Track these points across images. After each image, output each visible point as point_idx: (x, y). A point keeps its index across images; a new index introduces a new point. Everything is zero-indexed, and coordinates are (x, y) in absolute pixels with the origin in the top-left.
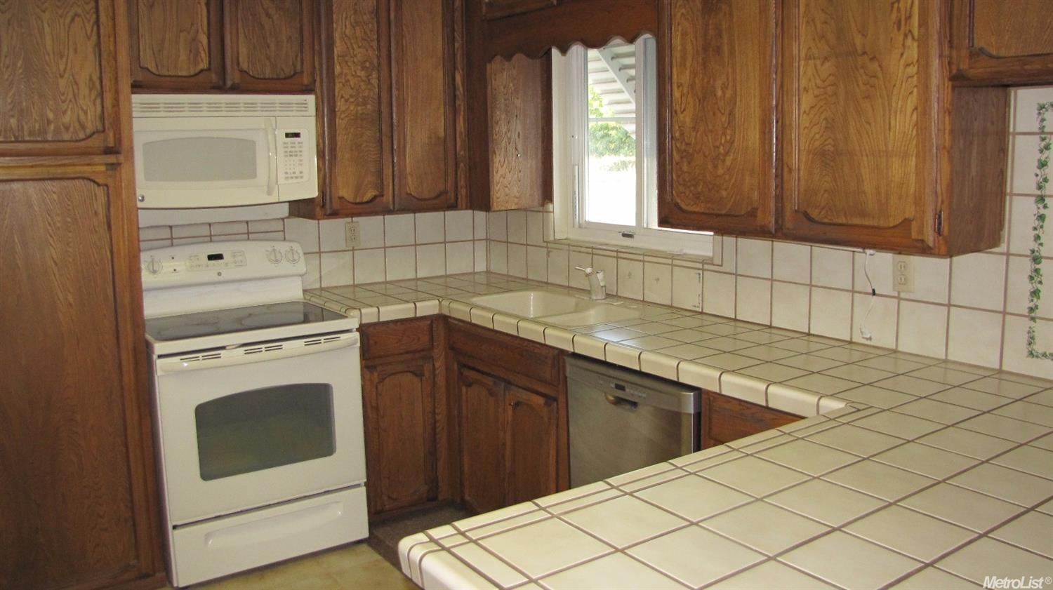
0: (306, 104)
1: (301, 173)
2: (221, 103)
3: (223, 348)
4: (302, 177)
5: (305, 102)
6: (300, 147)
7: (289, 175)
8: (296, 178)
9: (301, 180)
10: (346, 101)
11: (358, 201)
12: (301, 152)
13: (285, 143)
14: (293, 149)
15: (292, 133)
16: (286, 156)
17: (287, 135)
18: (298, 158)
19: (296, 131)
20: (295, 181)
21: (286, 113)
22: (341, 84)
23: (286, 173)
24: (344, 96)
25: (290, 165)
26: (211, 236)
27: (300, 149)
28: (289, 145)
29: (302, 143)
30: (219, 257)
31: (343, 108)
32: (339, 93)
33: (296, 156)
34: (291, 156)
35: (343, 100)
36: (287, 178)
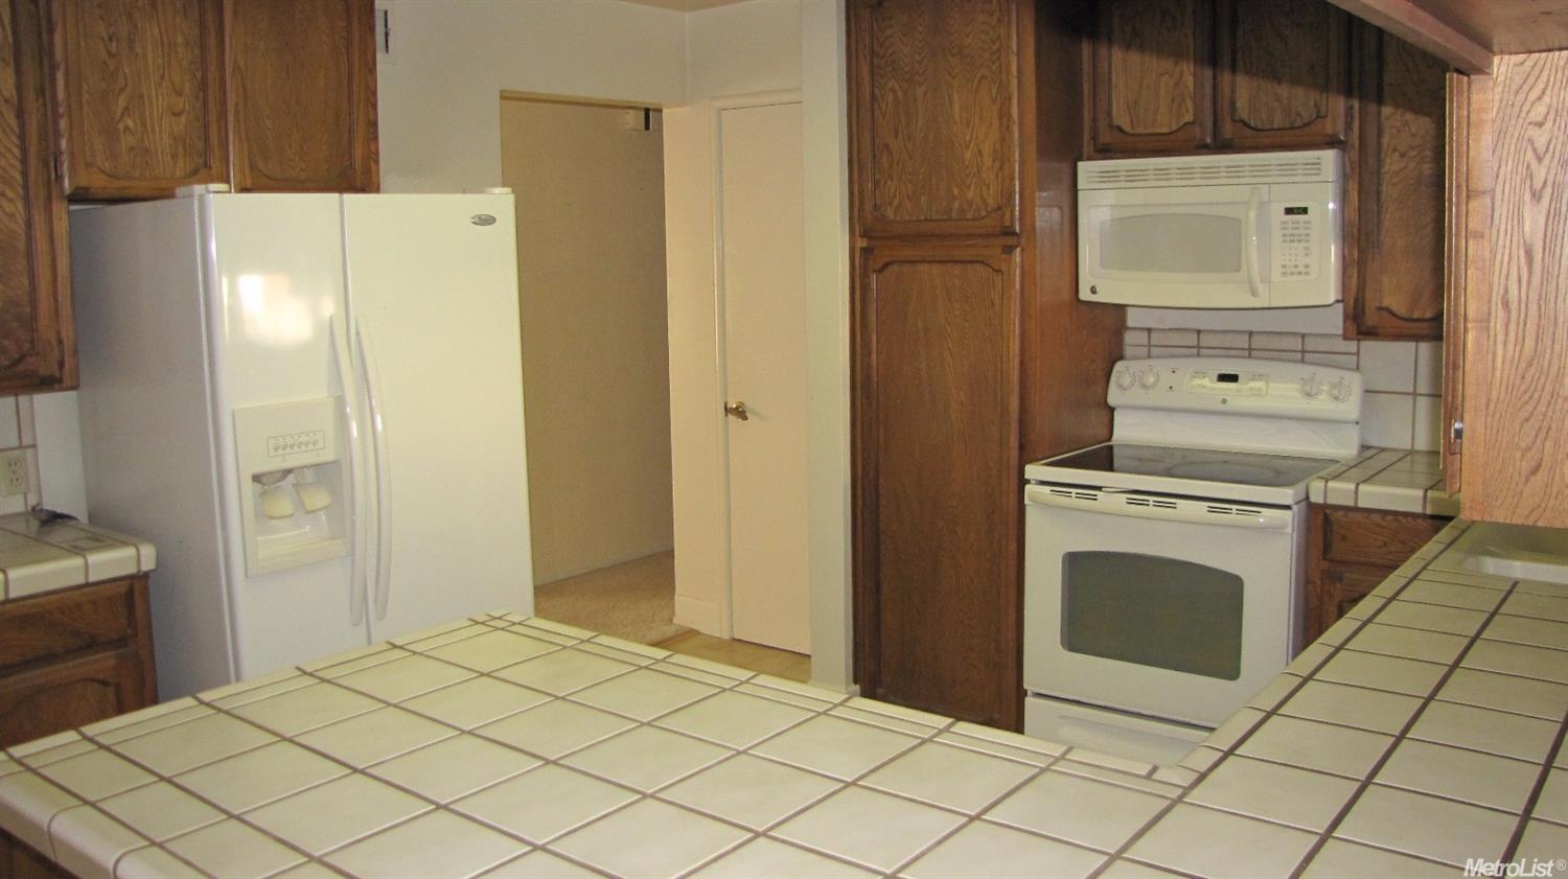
0: (1318, 164)
1: (1307, 266)
2: (1219, 167)
3: (1099, 488)
4: (1307, 273)
5: (1317, 161)
6: (1308, 228)
7: (1288, 270)
8: (1300, 273)
9: (1306, 277)
10: (1402, 155)
11: (1415, 316)
12: (1307, 235)
13: (1284, 223)
14: (1294, 232)
15: (1299, 208)
16: (1285, 241)
17: (1289, 211)
18: (1303, 244)
19: (1303, 205)
20: (1296, 277)
21: (1286, 179)
22: (1394, 130)
23: (1284, 266)
24: (1399, 148)
25: (1290, 254)
26: (1250, 349)
27: (1308, 232)
28: (1290, 226)
29: (1309, 222)
30: (1233, 378)
31: (1395, 168)
32: (1389, 144)
33: (1299, 241)
34: (1292, 241)
35: (1397, 154)
36: (1284, 273)
